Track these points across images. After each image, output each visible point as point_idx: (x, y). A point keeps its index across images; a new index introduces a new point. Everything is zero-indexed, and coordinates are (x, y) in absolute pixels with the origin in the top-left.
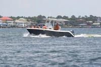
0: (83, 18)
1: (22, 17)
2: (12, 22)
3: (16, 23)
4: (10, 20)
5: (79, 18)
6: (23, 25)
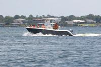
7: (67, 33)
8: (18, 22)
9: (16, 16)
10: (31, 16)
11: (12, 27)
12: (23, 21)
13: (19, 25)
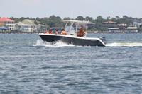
0: (113, 20)
1: (28, 18)
2: (14, 25)
3: (20, 27)
4: (10, 23)
5: (108, 20)
6: (29, 29)
10: (100, 17)
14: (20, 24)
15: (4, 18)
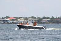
1: (22, 17)
2: (16, 20)
3: (18, 21)
6: (23, 22)
7: (42, 28)
8: (45, 21)
9: (44, 17)
10: (53, 17)
11: (41, 24)
12: (48, 20)
13: (46, 23)
14: (19, 20)
15: (12, 17)
